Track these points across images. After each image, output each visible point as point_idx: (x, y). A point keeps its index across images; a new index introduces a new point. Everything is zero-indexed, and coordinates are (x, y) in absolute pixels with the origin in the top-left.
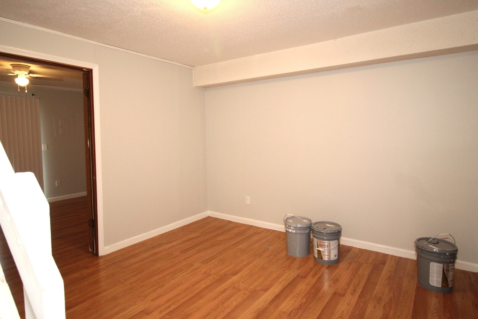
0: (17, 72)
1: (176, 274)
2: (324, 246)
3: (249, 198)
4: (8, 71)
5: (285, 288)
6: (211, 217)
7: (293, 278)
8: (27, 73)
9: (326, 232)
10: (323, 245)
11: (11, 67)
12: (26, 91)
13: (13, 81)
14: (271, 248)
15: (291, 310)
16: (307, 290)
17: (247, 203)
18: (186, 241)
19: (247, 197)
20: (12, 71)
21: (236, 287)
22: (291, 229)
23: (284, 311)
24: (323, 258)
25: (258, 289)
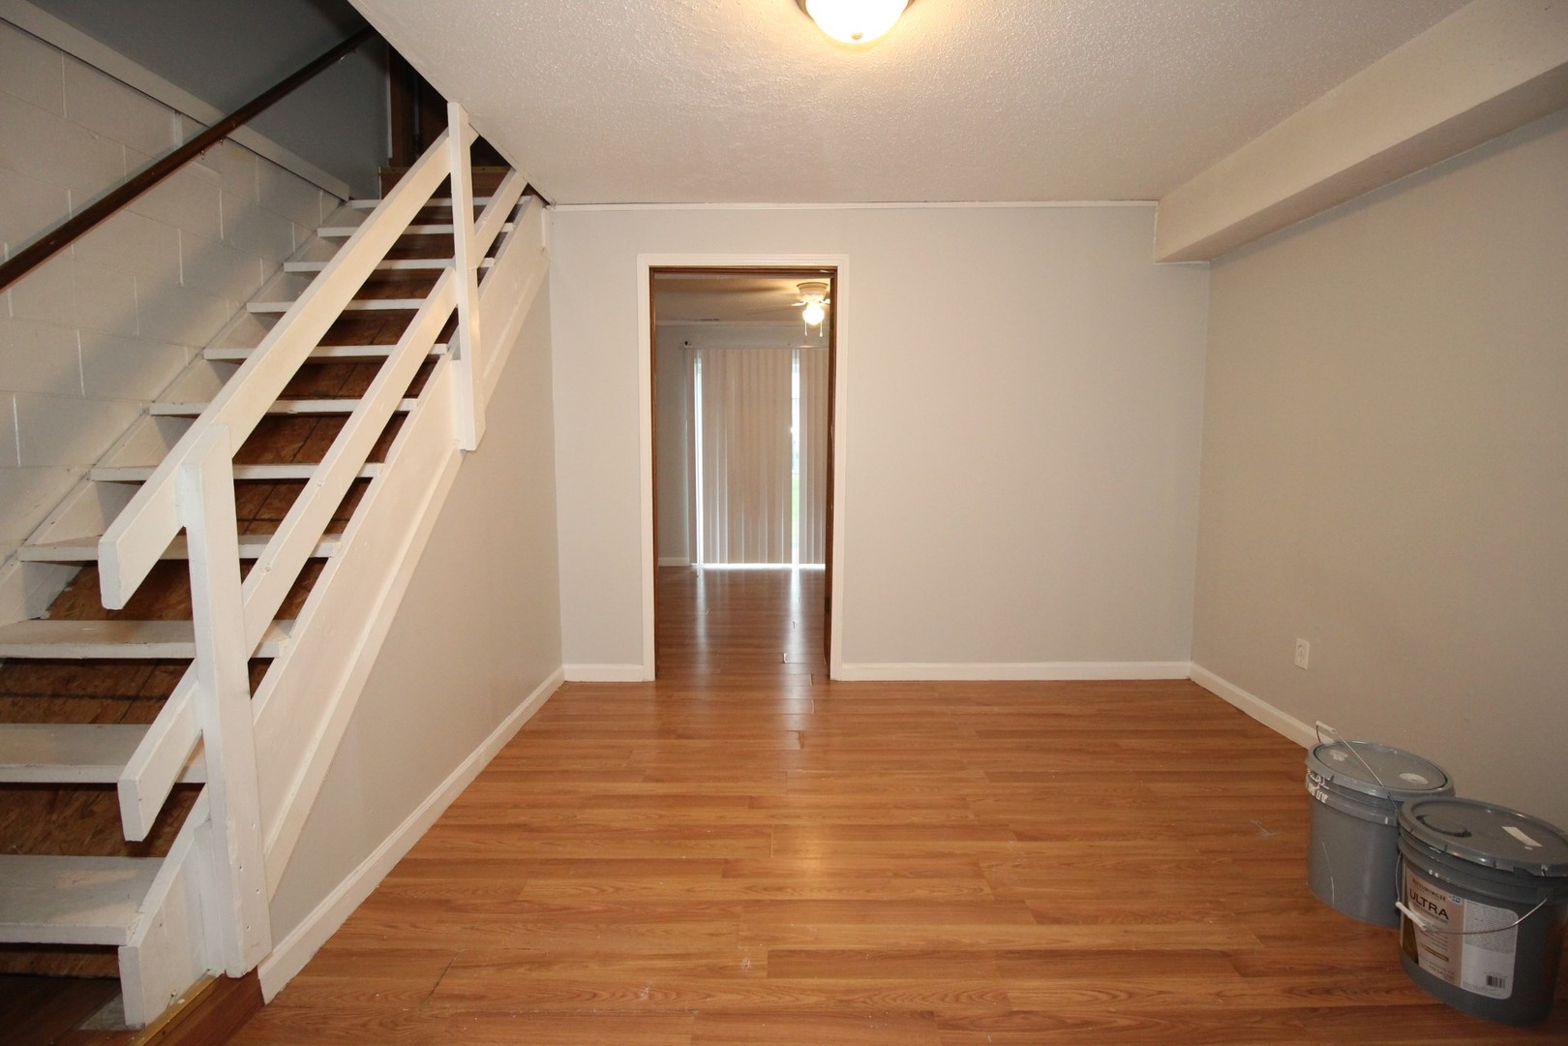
0: (806, 299)
1: (901, 768)
2: (1427, 904)
3: (1308, 645)
4: (794, 298)
5: (1119, 953)
6: (1194, 684)
7: (1199, 948)
8: (821, 298)
9: (1443, 849)
10: (1424, 900)
11: (797, 290)
12: (821, 335)
13: (800, 319)
14: (1265, 834)
15: (1035, 1009)
16: (1188, 1006)
17: (1298, 661)
18: (1030, 715)
19: (1300, 641)
20: (799, 298)
21: (981, 865)
22: (1316, 784)
23: (1009, 995)
24: (1420, 958)
25: (1028, 903)
